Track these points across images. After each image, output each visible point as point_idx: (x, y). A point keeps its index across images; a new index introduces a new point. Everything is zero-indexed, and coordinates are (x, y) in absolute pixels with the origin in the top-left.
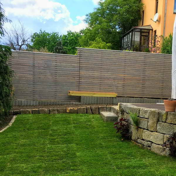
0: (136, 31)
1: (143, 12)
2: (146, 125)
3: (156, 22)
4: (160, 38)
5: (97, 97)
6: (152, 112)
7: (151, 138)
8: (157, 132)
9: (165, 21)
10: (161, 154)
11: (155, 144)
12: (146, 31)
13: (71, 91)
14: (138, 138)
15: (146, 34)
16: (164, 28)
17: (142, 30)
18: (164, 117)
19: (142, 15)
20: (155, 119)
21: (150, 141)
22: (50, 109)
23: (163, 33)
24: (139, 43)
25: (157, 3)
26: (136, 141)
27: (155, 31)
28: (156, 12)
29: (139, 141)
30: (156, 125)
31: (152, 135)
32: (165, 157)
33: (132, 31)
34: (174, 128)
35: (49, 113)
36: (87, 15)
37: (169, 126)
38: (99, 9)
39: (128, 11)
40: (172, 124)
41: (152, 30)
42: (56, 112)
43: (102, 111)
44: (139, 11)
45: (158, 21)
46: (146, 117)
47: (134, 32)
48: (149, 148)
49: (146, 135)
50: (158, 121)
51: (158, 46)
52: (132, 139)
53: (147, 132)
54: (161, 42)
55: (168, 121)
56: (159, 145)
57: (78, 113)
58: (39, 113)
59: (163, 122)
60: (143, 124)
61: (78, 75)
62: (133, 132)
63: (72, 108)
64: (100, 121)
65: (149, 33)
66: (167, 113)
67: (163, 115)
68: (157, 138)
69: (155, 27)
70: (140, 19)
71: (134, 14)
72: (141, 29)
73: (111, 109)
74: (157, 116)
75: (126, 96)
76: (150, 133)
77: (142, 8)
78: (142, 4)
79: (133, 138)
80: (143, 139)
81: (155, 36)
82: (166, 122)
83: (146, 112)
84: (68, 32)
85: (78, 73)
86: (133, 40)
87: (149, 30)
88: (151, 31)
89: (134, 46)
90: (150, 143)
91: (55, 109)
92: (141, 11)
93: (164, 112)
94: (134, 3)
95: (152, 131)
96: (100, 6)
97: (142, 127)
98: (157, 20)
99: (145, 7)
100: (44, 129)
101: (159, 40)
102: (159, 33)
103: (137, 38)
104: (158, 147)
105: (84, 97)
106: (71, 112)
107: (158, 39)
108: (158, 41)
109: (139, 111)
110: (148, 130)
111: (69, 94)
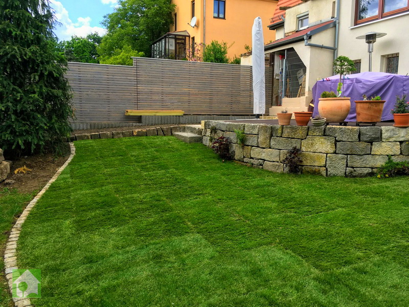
0: (170, 38)
1: (176, 15)
2: (256, 142)
3: (193, 27)
4: (200, 46)
5: (161, 116)
6: (263, 126)
7: (263, 155)
8: (270, 148)
9: (204, 27)
10: (278, 171)
11: (269, 161)
12: (181, 37)
13: (129, 111)
14: (244, 157)
15: (182, 41)
16: (204, 35)
17: (177, 37)
18: (280, 131)
19: (174, 18)
20: (268, 135)
21: (261, 159)
22: (114, 132)
23: (202, 40)
24: (174, 52)
25: (193, 5)
26: (241, 161)
27: (193, 38)
28: (193, 15)
29: (245, 160)
30: (269, 140)
31: (264, 152)
32: (283, 174)
33: (165, 37)
34: (292, 143)
35: (113, 137)
36: (105, 17)
37: (287, 141)
38: (119, 10)
39: (157, 14)
40: (290, 138)
41: (189, 36)
42: (121, 135)
43: (175, 131)
44: (171, 13)
45: (197, 26)
46: (254, 133)
47: (167, 40)
48: (261, 167)
49: (256, 153)
50: (271, 136)
51: (198, 55)
52: (235, 159)
53: (258, 150)
54: (202, 51)
55: (284, 135)
56: (274, 162)
57: (147, 135)
58: (100, 138)
59: (277, 137)
60: (252, 141)
61: (136, 90)
62: (236, 151)
63: (140, 130)
64: (181, 143)
65: (185, 40)
66: (282, 126)
67: (277, 129)
68: (271, 154)
69: (192, 32)
70: (172, 22)
71: (165, 17)
72: (176, 35)
73: (185, 129)
74: (269, 131)
75: (192, 113)
76: (261, 150)
77: (174, 10)
78: (174, 6)
79: (236, 157)
80: (251, 158)
81: (194, 43)
82: (281, 137)
83: (253, 127)
84: (72, 37)
85: (136, 88)
86: (167, 47)
87: (185, 36)
88: (187, 38)
89: (169, 55)
90: (262, 161)
91: (120, 132)
92: (173, 13)
93: (278, 126)
94: (164, 3)
95: (264, 148)
96: (121, 6)
97: (249, 144)
98: (195, 25)
99: (178, 9)
100: (122, 156)
101: (200, 49)
102: (198, 40)
103: (171, 46)
104: (273, 164)
105: (146, 116)
106: (140, 135)
107: (198, 47)
108: (198, 50)
109: (244, 126)
110: (258, 147)
111: (127, 114)
